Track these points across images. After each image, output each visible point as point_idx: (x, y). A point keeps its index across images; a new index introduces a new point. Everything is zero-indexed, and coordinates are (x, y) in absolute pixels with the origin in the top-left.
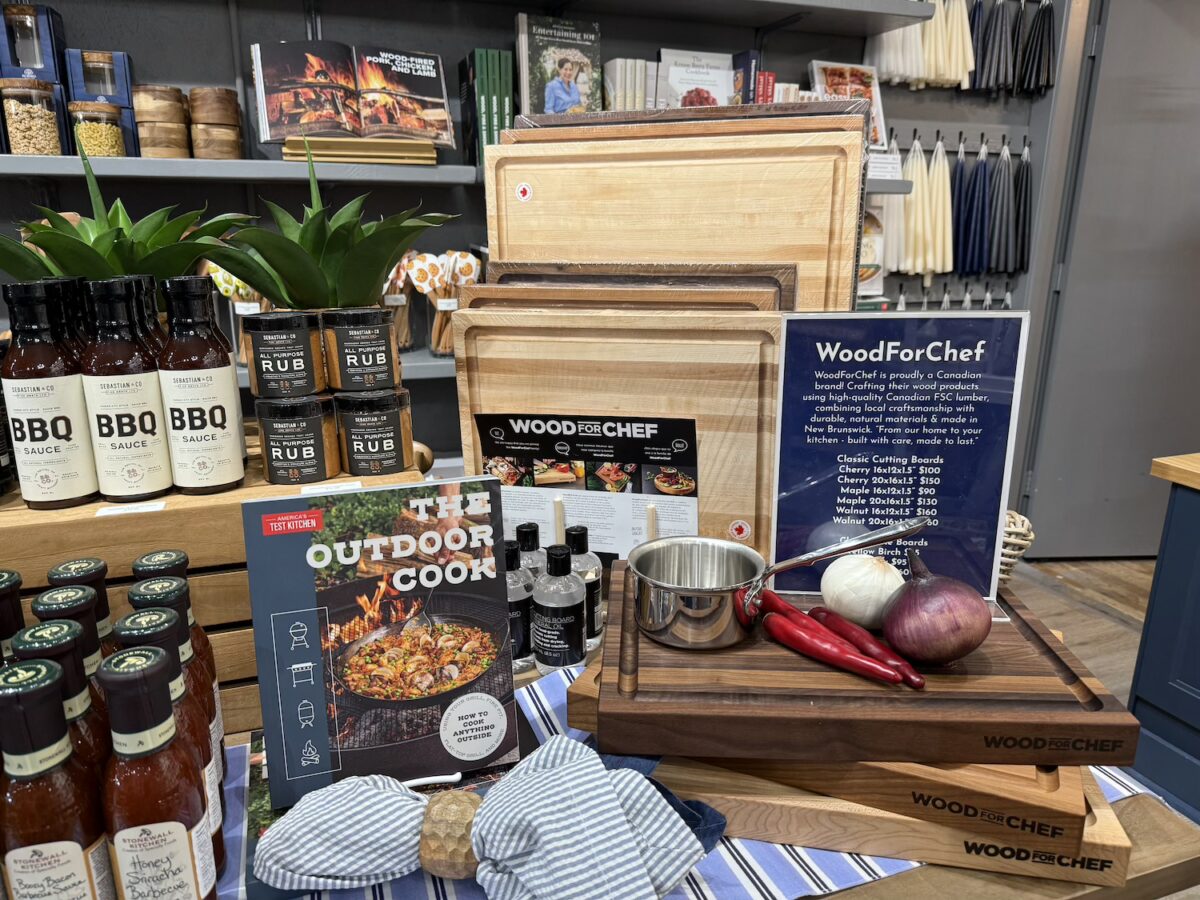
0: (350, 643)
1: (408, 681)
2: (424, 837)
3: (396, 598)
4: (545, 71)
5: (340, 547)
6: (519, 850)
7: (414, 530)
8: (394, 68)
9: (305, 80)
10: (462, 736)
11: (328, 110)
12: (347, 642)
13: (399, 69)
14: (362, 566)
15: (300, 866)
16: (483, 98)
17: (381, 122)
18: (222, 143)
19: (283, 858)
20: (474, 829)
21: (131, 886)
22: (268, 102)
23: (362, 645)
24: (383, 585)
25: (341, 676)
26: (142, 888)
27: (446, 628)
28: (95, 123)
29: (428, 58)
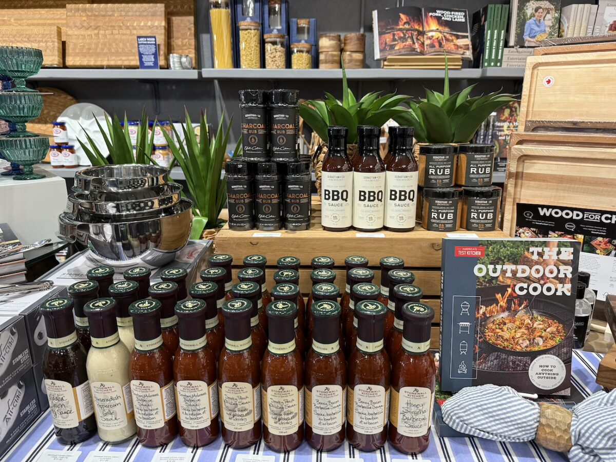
0: (490, 317)
1: (516, 341)
2: (541, 424)
3: (515, 298)
4: (527, 14)
5: (491, 267)
6: (608, 446)
7: (530, 263)
8: (443, 18)
9: (398, 27)
10: (540, 376)
11: (409, 42)
12: (488, 316)
13: (446, 19)
14: (501, 278)
15: (471, 423)
16: (489, 32)
17: (435, 47)
18: (357, 61)
19: (462, 417)
20: (572, 428)
21: (403, 413)
22: (380, 39)
23: (495, 319)
24: (510, 290)
25: (483, 333)
26: (408, 415)
27: (539, 318)
28: (301, 53)
29: (461, 11)
